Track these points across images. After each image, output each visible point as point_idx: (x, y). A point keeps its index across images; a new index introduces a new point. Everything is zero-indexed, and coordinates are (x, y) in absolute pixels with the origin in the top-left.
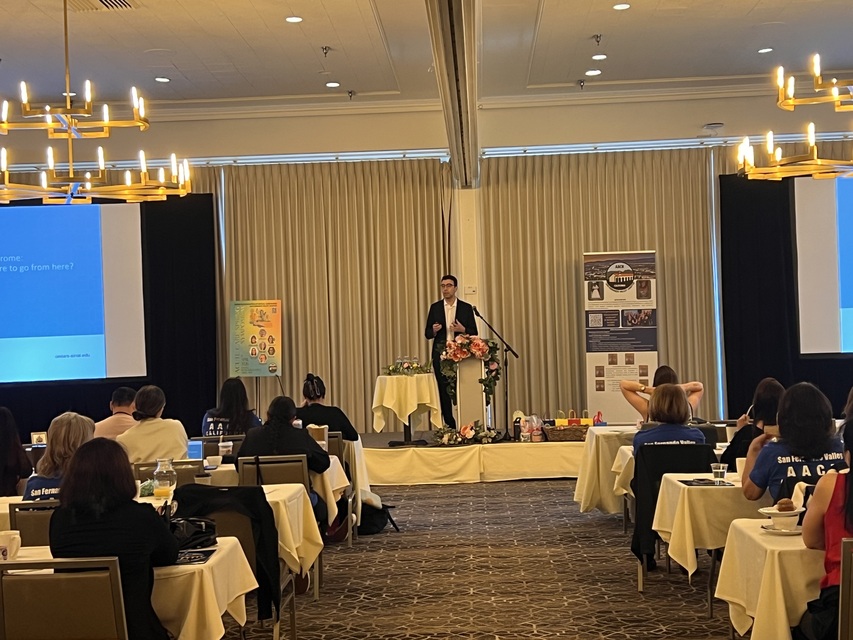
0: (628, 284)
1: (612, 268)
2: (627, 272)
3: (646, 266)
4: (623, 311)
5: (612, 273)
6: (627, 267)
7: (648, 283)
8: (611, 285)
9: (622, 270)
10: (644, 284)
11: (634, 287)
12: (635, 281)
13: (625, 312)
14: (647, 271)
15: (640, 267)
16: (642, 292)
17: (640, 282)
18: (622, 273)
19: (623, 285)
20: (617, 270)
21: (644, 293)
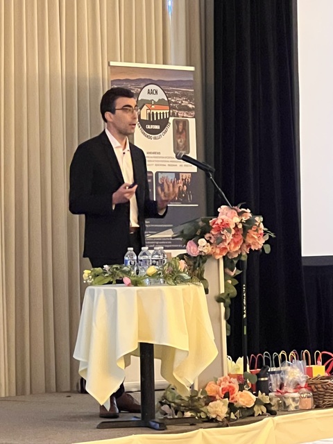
0: (163, 123)
1: (144, 95)
2: (161, 102)
3: (183, 94)
4: (157, 173)
5: (145, 102)
6: (161, 95)
7: (185, 123)
8: (143, 124)
9: (156, 98)
10: (181, 127)
11: (170, 129)
12: (171, 120)
13: (160, 176)
14: (185, 103)
15: (176, 95)
16: (179, 141)
17: (176, 122)
18: (155, 103)
19: (157, 127)
20: (150, 97)
21: (181, 144)
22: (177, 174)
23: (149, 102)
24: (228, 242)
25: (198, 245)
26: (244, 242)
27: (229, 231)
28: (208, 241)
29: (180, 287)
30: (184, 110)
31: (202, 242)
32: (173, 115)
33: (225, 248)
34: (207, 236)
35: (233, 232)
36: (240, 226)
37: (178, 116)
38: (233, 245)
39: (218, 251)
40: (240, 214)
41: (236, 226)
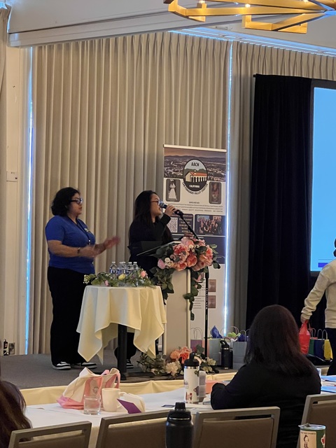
0: (202, 184)
1: (189, 166)
2: (201, 171)
3: (218, 167)
4: (196, 215)
5: (189, 171)
6: (202, 166)
7: (219, 185)
9: (197, 168)
10: (215, 187)
12: (208, 182)
13: (198, 217)
14: (219, 172)
15: (213, 167)
16: (213, 195)
17: (212, 184)
18: (197, 172)
19: (198, 187)
20: (193, 168)
21: (215, 198)
22: (211, 217)
23: (193, 171)
24: (184, 260)
25: (164, 262)
26: (198, 261)
27: (185, 253)
28: (171, 260)
29: (139, 289)
30: (218, 176)
31: (167, 260)
32: (210, 179)
33: (184, 264)
34: (171, 256)
35: (188, 254)
36: (193, 251)
37: (213, 180)
38: (189, 263)
39: (179, 266)
40: (196, 243)
41: (191, 250)
